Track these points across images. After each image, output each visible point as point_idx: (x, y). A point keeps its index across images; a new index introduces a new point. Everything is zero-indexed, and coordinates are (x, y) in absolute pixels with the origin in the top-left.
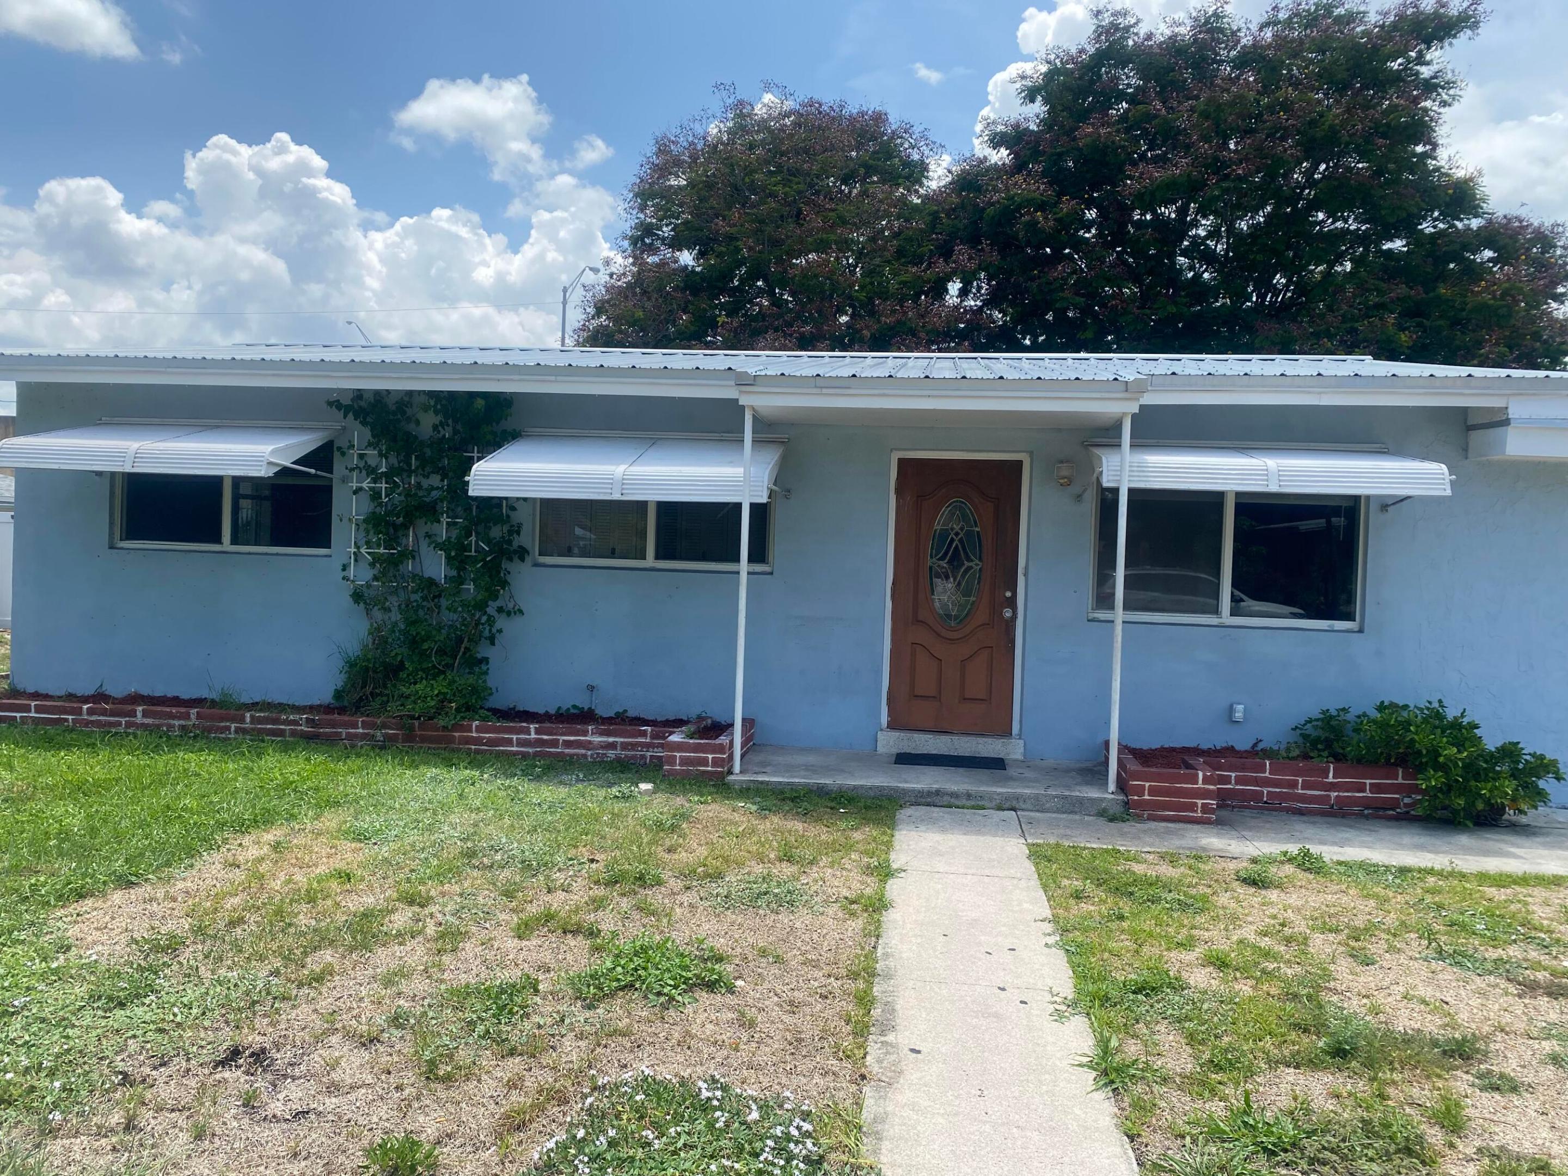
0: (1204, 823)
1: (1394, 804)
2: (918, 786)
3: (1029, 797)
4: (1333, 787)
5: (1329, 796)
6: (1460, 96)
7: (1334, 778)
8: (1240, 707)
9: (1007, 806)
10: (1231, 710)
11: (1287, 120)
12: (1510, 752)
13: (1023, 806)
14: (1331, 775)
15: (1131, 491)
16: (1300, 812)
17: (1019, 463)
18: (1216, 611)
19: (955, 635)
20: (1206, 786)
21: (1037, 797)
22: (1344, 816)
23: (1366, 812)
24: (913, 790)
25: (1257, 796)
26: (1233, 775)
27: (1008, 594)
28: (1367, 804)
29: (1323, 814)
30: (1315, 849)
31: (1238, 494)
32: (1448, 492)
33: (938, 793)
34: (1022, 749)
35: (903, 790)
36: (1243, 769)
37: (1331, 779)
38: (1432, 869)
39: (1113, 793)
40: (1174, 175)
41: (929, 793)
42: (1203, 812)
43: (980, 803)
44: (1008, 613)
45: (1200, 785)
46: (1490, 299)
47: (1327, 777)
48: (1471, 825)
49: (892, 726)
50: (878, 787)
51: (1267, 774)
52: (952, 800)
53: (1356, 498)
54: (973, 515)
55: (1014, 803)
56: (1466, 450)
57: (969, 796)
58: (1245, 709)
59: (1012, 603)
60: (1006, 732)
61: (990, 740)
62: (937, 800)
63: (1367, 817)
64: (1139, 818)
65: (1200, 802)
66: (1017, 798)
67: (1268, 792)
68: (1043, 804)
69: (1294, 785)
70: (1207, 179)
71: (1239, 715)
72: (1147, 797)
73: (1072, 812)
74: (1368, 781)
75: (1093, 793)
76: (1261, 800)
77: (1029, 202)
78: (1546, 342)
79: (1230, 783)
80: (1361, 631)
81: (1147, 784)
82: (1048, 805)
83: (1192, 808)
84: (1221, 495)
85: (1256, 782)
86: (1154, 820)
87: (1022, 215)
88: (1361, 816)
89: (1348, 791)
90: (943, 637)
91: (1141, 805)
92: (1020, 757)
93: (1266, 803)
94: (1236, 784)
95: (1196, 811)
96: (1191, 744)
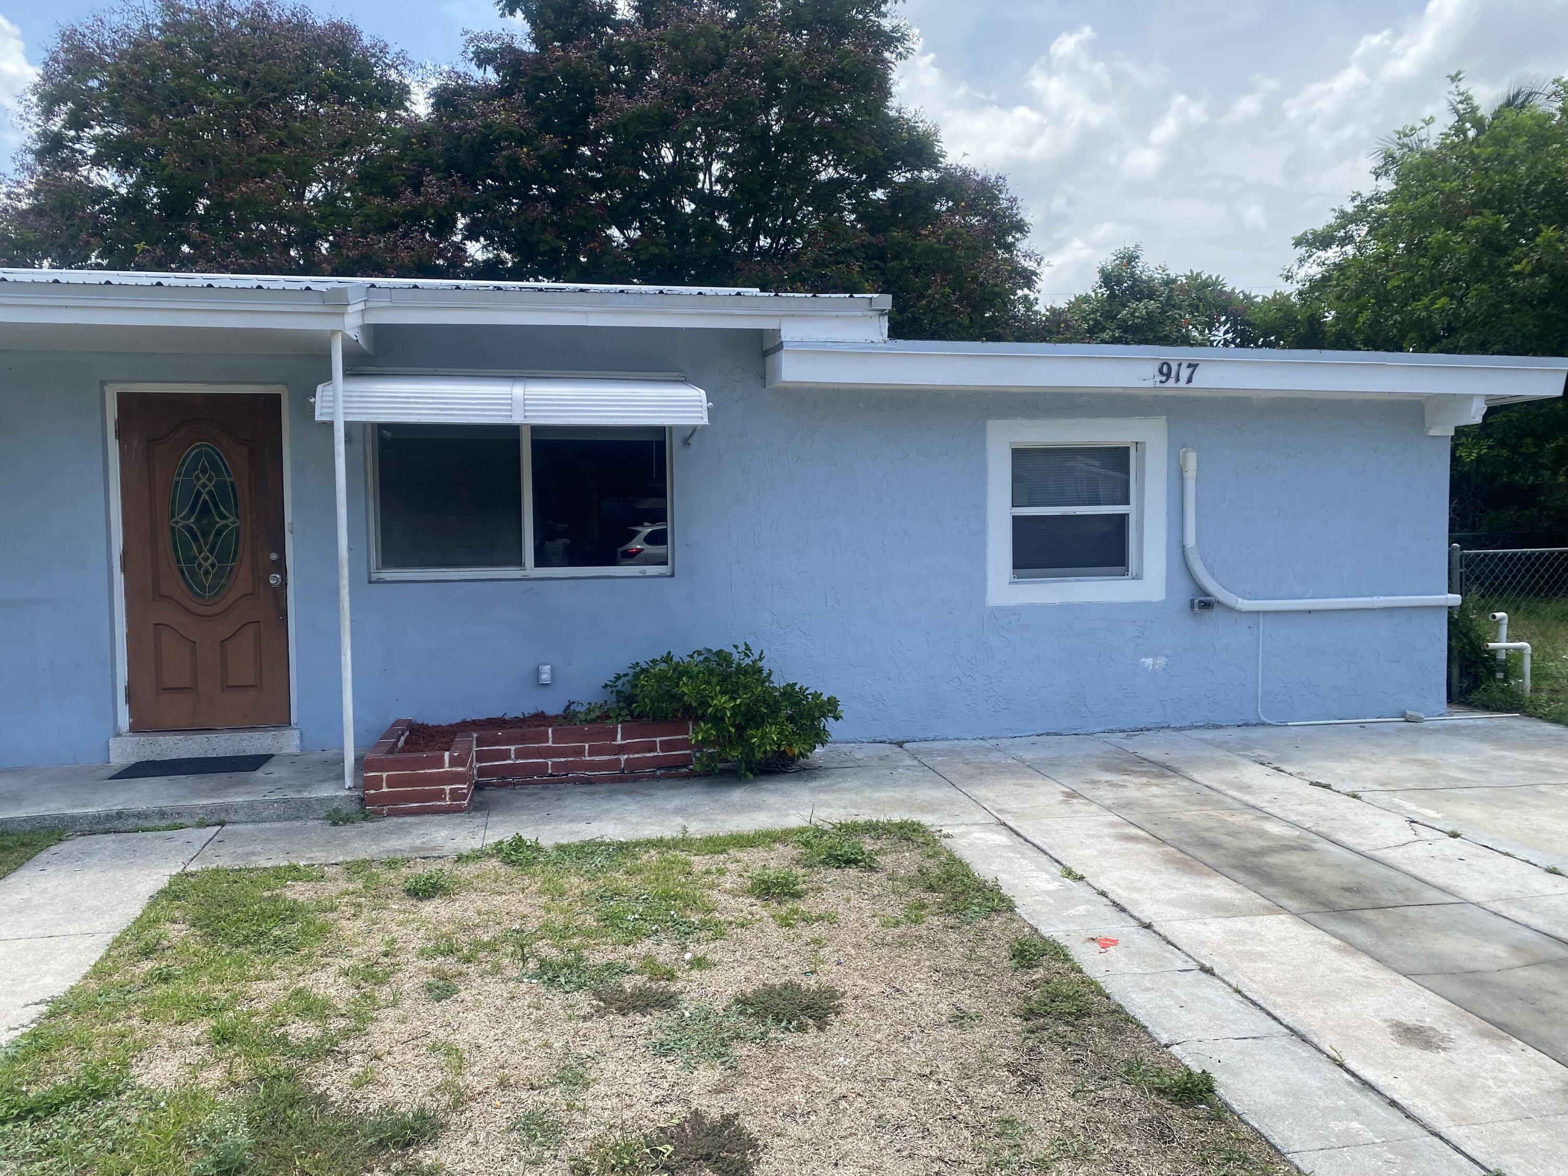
0: (454, 812)
1: (685, 761)
2: (91, 810)
3: (242, 807)
4: (622, 749)
5: (619, 760)
7: (622, 739)
8: (547, 668)
9: (214, 820)
10: (538, 672)
11: (752, 56)
12: (791, 694)
13: (234, 818)
14: (619, 736)
16: (589, 781)
17: (277, 398)
18: (518, 562)
19: (210, 611)
20: (454, 769)
21: (251, 805)
22: (636, 779)
23: (658, 773)
24: (85, 817)
25: (540, 770)
26: (513, 748)
27: (274, 556)
28: (658, 764)
29: (613, 780)
31: (535, 429)
32: (705, 421)
33: (120, 815)
34: (298, 742)
35: (72, 816)
36: (523, 741)
37: (619, 741)
38: (661, 840)
39: (350, 788)
40: (644, 107)
41: (108, 818)
42: (453, 799)
43: (178, 821)
44: (275, 579)
45: (447, 768)
46: (936, 243)
47: (615, 739)
48: (751, 776)
50: (35, 818)
51: (550, 744)
52: (140, 822)
54: (224, 464)
55: (223, 816)
56: (763, 378)
57: (162, 814)
58: (552, 670)
59: (280, 566)
60: (284, 722)
62: (117, 824)
63: (658, 778)
64: (376, 816)
65: (447, 788)
66: (226, 809)
67: (553, 763)
68: (260, 813)
69: (579, 752)
70: (677, 113)
71: (545, 677)
72: (385, 790)
73: (297, 818)
74: (658, 740)
75: (326, 791)
76: (545, 774)
77: (509, 135)
79: (509, 758)
80: (672, 575)
81: (385, 775)
82: (265, 814)
83: (439, 795)
84: (515, 429)
85: (539, 753)
86: (395, 816)
88: (654, 777)
89: (638, 753)
90: (193, 613)
91: (381, 800)
92: (295, 751)
93: (551, 775)
94: (517, 758)
95: (444, 799)
96: (496, 714)
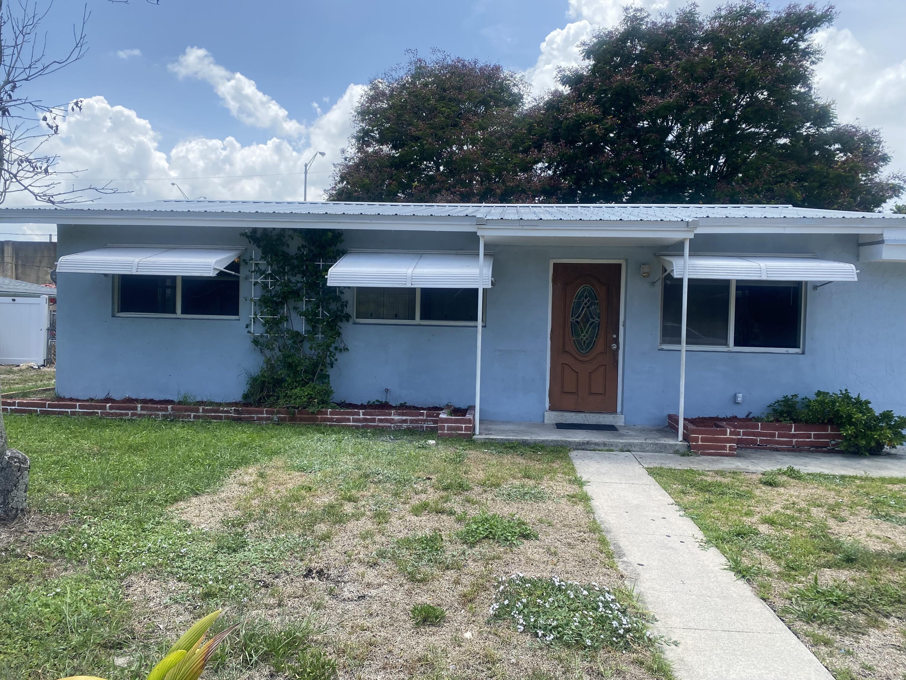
0: (731, 456)
1: (826, 445)
2: (577, 440)
3: (637, 445)
4: (794, 436)
5: (792, 441)
6: (822, 59)
7: (794, 431)
8: (740, 395)
9: (625, 449)
10: (735, 396)
11: (730, 72)
12: (887, 416)
13: (634, 449)
14: (793, 430)
15: (689, 280)
16: (777, 450)
17: (620, 265)
18: (726, 344)
19: (585, 359)
20: (731, 437)
21: (641, 444)
22: (800, 451)
23: (811, 449)
24: (575, 442)
25: (754, 442)
26: (742, 431)
27: (615, 336)
28: (811, 445)
29: (789, 450)
30: (796, 468)
31: (738, 281)
32: (856, 279)
33: (588, 443)
34: (623, 420)
35: (569, 442)
36: (747, 427)
37: (793, 432)
38: (856, 476)
39: (681, 441)
40: (669, 101)
41: (583, 444)
42: (730, 450)
43: (611, 448)
44: (614, 347)
45: (728, 436)
46: (843, 172)
47: (791, 431)
48: (868, 454)
49: (552, 409)
50: (555, 441)
51: (759, 430)
52: (596, 447)
53: (799, 283)
54: (594, 292)
55: (629, 447)
56: (858, 256)
57: (605, 444)
58: (743, 396)
59: (617, 341)
60: (613, 411)
61: (606, 416)
62: (587, 447)
63: (812, 452)
64: (697, 454)
65: (728, 445)
66: (631, 445)
67: (760, 439)
68: (645, 448)
69: (773, 435)
70: (688, 104)
71: (739, 399)
72: (700, 443)
73: (660, 452)
74: (812, 433)
75: (672, 442)
76: (756, 444)
77: (589, 119)
78: (873, 195)
79: (740, 435)
80: (803, 353)
81: (700, 436)
82: (647, 449)
83: (724, 448)
84: (727, 282)
85: (754, 434)
86: (704, 455)
87: (586, 126)
88: (809, 451)
89: (802, 438)
90: (579, 360)
91: (697, 447)
92: (623, 424)
93: (759, 445)
94: (743, 435)
95: (726, 450)
96: (714, 415)
